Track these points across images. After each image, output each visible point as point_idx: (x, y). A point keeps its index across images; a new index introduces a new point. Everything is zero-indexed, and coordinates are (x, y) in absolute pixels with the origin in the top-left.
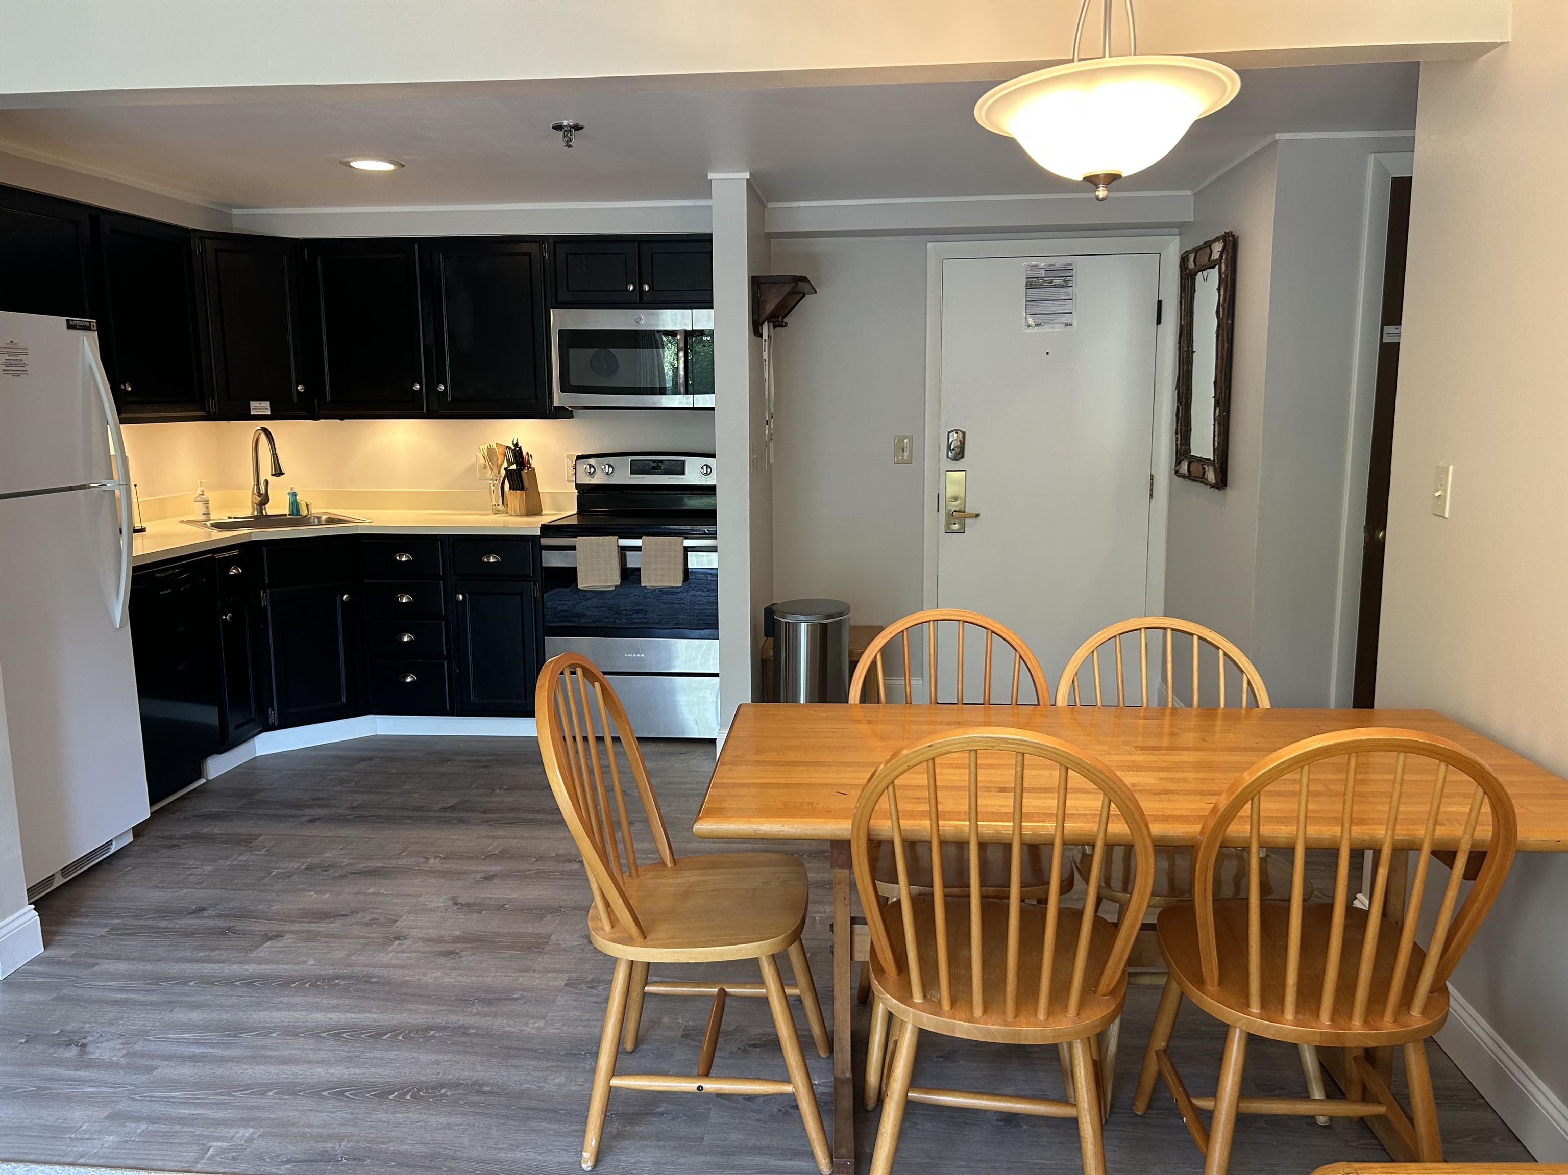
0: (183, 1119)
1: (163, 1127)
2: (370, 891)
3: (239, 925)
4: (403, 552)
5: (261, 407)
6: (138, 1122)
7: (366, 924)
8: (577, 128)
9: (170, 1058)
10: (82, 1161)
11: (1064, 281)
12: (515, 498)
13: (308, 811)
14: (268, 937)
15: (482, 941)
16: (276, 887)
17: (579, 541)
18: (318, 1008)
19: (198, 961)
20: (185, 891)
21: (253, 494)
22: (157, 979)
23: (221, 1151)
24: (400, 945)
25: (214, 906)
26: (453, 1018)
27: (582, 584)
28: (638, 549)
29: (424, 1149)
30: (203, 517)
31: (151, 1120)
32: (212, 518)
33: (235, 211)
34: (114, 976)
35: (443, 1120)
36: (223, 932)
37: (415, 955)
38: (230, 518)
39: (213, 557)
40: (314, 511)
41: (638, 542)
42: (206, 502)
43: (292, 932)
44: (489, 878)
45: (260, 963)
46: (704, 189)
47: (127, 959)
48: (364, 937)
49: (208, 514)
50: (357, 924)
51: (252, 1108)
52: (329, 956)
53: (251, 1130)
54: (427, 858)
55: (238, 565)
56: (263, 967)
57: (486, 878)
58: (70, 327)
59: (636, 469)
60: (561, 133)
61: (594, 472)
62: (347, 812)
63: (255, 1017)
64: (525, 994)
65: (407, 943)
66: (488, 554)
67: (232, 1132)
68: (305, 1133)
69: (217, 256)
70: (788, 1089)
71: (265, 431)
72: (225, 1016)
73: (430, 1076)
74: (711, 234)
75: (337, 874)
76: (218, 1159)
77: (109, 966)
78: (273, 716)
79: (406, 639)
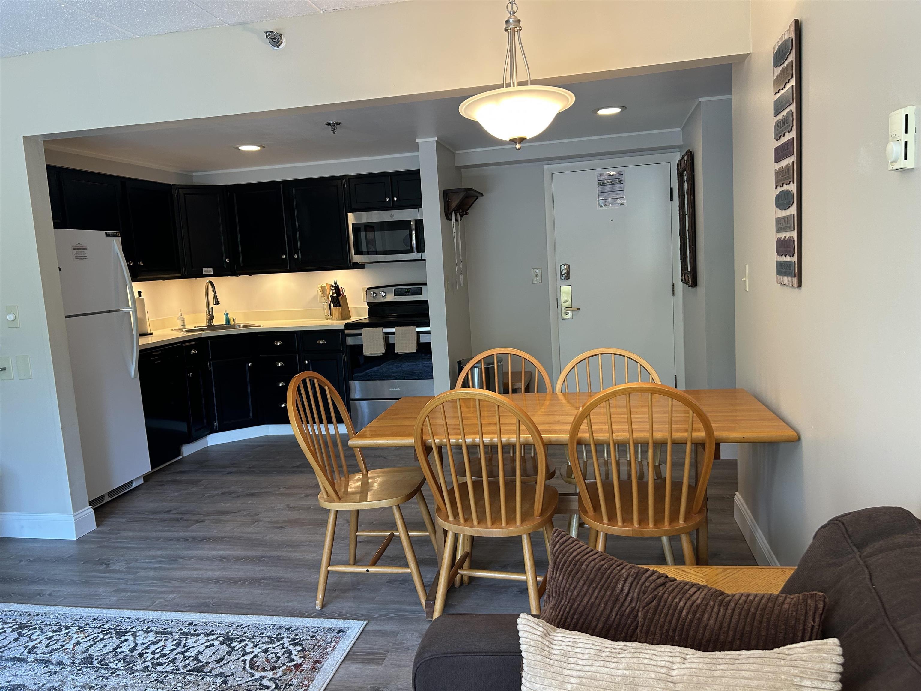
0: (146, 591)
1: (137, 594)
2: (249, 502)
3: (186, 517)
4: (278, 340)
5: (208, 271)
6: (127, 592)
7: (244, 516)
8: (338, 124)
9: (145, 569)
10: (100, 606)
11: (619, 181)
12: (336, 311)
13: (228, 469)
14: (198, 522)
15: (296, 522)
16: (206, 502)
17: (364, 331)
18: (214, 549)
19: (165, 531)
20: (164, 503)
21: (206, 315)
22: (145, 539)
23: (160, 603)
24: (257, 524)
25: (175, 509)
26: (275, 553)
27: (365, 353)
28: (393, 333)
29: (249, 602)
30: (182, 327)
31: (132, 591)
32: (186, 327)
33: (194, 174)
34: (126, 538)
35: (260, 591)
36: (178, 520)
37: (262, 528)
38: (195, 327)
39: (182, 345)
40: (237, 322)
41: (393, 330)
42: (183, 319)
43: (209, 520)
44: (307, 496)
45: (192, 532)
46: (415, 147)
47: (133, 531)
48: (242, 521)
49: (184, 325)
50: (239, 516)
51: (177, 587)
52: (224, 529)
53: (175, 595)
54: (280, 488)
55: (195, 349)
56: (193, 533)
57: (305, 496)
58: (107, 235)
59: (397, 294)
60: (330, 127)
61: (376, 296)
62: (247, 469)
63: (185, 553)
64: (311, 543)
65: (261, 523)
66: (320, 339)
67: (167, 596)
68: (198, 596)
69: (185, 197)
70: (408, 570)
71: (211, 283)
72: (172, 553)
73: (259, 575)
74: (419, 170)
75: (235, 496)
76: (159, 605)
77: (125, 534)
78: (216, 425)
79: (281, 385)
